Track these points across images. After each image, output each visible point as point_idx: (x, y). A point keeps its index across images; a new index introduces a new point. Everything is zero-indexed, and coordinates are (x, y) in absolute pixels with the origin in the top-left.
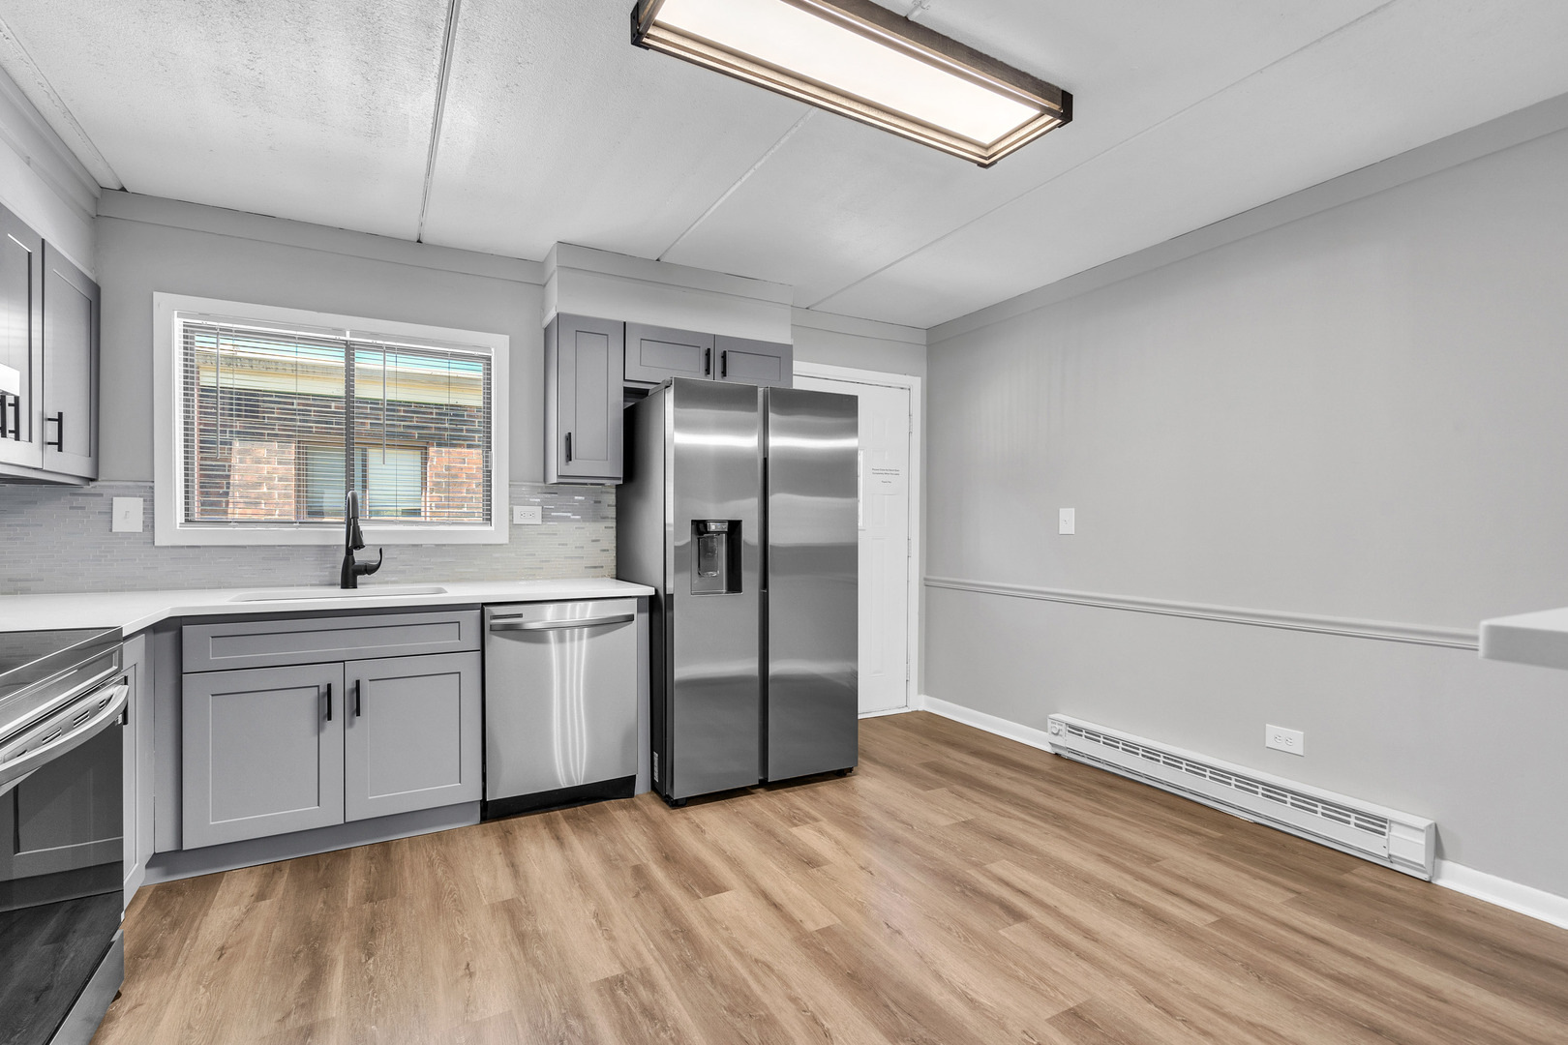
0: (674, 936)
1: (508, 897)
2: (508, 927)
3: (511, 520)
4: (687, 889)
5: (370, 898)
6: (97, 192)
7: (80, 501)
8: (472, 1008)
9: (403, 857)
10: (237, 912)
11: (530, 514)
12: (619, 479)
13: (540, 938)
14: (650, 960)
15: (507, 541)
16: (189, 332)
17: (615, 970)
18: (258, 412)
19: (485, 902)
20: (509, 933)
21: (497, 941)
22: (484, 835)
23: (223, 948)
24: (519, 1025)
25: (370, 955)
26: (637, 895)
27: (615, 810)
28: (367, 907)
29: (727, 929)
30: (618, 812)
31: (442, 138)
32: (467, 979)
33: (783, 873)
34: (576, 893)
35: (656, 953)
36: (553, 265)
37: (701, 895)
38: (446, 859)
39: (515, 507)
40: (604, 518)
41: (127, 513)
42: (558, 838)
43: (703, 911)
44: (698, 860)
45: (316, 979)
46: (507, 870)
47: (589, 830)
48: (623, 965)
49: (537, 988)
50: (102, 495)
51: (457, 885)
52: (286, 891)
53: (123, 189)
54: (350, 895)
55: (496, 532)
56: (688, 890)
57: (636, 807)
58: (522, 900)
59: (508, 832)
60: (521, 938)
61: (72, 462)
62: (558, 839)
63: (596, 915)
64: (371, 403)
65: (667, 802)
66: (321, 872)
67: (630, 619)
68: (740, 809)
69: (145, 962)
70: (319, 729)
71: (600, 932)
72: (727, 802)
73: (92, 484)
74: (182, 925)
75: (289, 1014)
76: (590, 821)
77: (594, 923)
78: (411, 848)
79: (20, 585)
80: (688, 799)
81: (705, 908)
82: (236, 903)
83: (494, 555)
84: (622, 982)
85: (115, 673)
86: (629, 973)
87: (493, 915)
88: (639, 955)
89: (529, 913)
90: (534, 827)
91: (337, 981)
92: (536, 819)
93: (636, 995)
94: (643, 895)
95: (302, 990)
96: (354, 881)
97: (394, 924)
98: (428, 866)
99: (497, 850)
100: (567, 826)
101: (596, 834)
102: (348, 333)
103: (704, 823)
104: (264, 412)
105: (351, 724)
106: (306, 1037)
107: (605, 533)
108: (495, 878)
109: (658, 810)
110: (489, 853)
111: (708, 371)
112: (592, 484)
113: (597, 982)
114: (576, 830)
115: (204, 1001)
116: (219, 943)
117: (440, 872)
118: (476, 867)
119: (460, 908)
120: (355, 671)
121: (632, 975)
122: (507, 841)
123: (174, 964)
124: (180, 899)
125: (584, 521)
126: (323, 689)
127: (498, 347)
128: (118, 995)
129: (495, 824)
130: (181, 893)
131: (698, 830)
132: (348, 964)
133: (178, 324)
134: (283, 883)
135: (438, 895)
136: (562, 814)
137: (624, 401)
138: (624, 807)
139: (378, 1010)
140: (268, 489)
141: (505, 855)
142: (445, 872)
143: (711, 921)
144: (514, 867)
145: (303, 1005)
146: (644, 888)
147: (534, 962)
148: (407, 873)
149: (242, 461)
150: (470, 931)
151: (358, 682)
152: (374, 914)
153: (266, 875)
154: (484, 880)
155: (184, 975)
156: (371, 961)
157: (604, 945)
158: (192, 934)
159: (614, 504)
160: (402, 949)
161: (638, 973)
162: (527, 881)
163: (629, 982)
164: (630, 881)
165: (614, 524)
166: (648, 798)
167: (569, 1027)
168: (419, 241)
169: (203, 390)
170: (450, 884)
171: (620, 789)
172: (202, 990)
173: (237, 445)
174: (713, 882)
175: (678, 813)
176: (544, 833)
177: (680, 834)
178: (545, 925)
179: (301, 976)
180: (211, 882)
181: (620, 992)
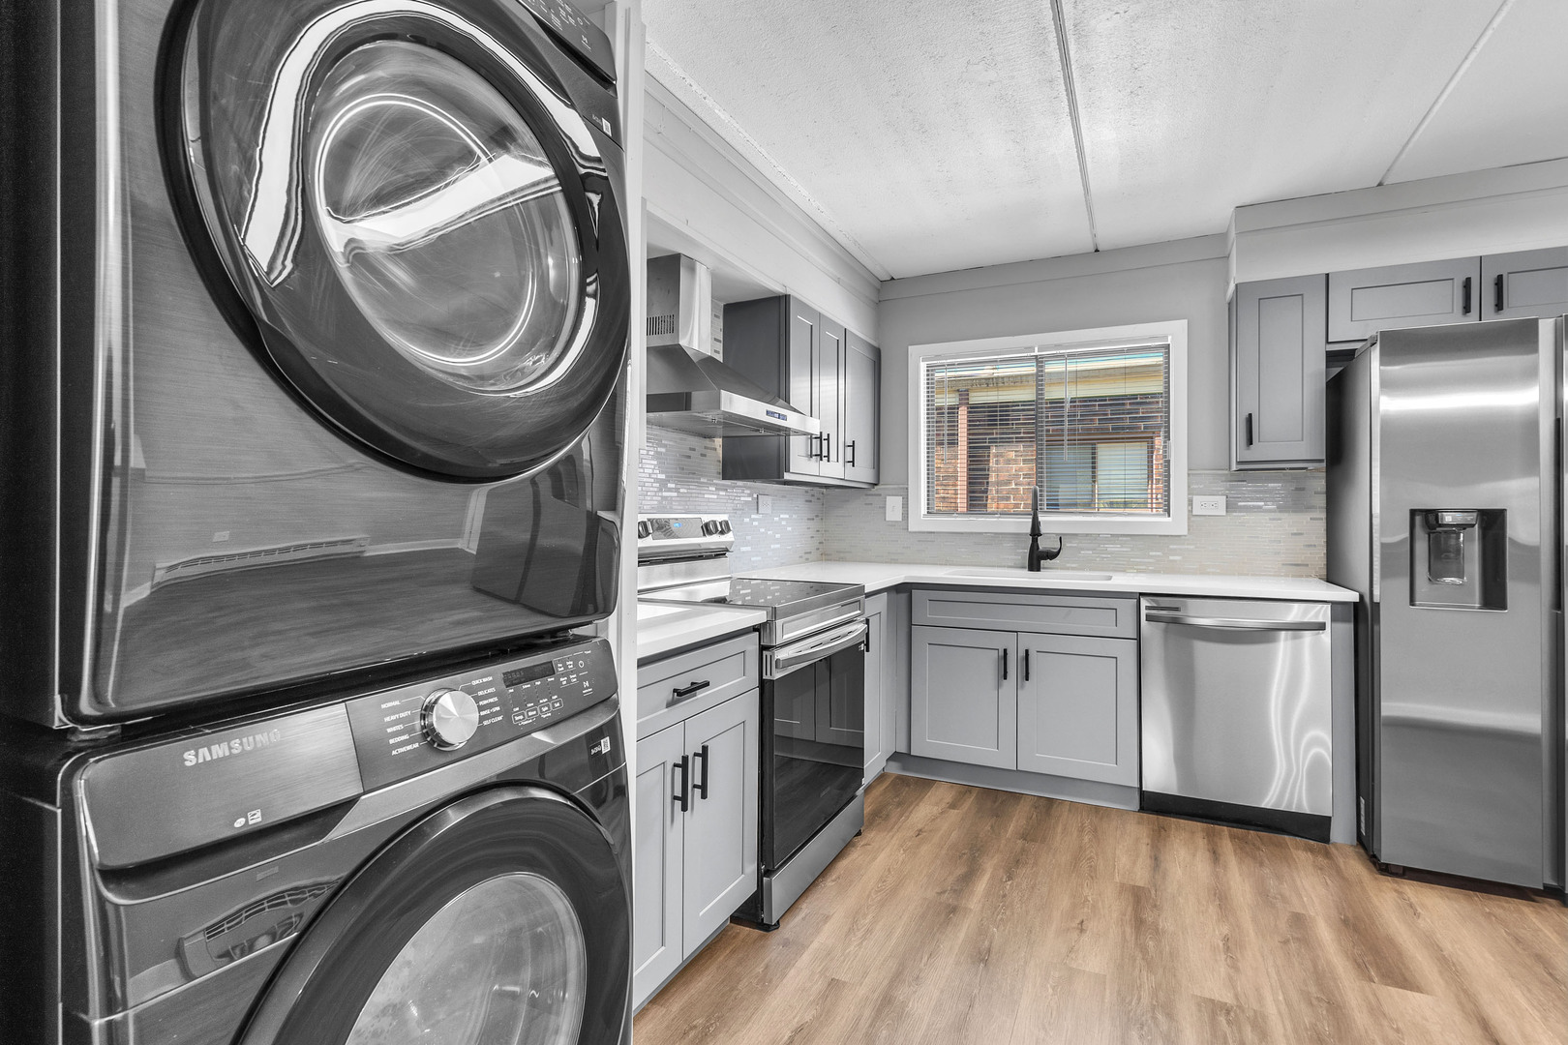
0: (1315, 1002)
1: (1141, 884)
2: (1130, 909)
3: (1190, 511)
4: (1359, 966)
5: (1024, 837)
6: (878, 285)
7: (870, 499)
8: (1073, 955)
9: (1060, 816)
10: (936, 810)
11: (1212, 505)
12: (1321, 461)
13: (1157, 932)
14: (1271, 1009)
15: (1186, 533)
16: (930, 369)
17: (1227, 998)
18: (1008, 420)
19: (1117, 879)
20: (1128, 913)
21: (1115, 915)
22: (1139, 823)
23: (921, 830)
24: (1108, 991)
25: (1010, 878)
26: (1286, 942)
27: (1297, 848)
28: (1020, 842)
29: (1398, 1030)
30: (1300, 852)
31: (1088, 160)
32: (1078, 931)
33: (1536, 1015)
34: (1212, 909)
35: (1283, 1007)
36: (1233, 235)
37: (1376, 979)
38: (1095, 831)
39: (1195, 498)
40: (1309, 508)
41: (893, 507)
42: (1214, 852)
43: (1371, 997)
44: (1391, 941)
45: (968, 878)
46: (1148, 861)
47: (1254, 858)
48: (1236, 996)
49: (1137, 971)
50: (880, 495)
51: (1097, 855)
52: (969, 808)
53: (893, 279)
54: (1011, 828)
55: (1175, 523)
56: (1361, 967)
57: (1327, 855)
58: (1153, 892)
59: (1163, 828)
60: (1139, 923)
61: (862, 473)
62: (1215, 855)
63: (1226, 939)
64: (1100, 401)
65: (1374, 864)
66: (997, 804)
67: (1321, 627)
68: (1498, 911)
69: (879, 821)
70: (999, 686)
71: (1223, 957)
72: (1477, 897)
73: (876, 487)
74: (905, 805)
75: (944, 892)
76: (1259, 849)
77: (1221, 945)
78: (1070, 810)
79: (842, 555)
80: (1405, 869)
81: (1375, 995)
82: (937, 804)
83: (1171, 547)
84: (1228, 1012)
85: (859, 615)
86: (1240, 1007)
87: (1120, 893)
88: (1260, 999)
89: (1155, 906)
90: (1193, 833)
91: (981, 885)
92: (1198, 826)
93: (1240, 1031)
94: (1293, 946)
95: (958, 880)
96: (1018, 819)
97: (1035, 864)
98: (1078, 830)
99: (1146, 840)
100: (1230, 844)
101: (1261, 864)
102: (1036, 349)
103: (1423, 906)
104: (1013, 420)
105: (1023, 687)
106: (950, 913)
107: (1312, 525)
108: (1134, 863)
109: (1356, 867)
110: (1137, 840)
111: (1467, 309)
112: (1291, 469)
113: (1201, 997)
114: (1238, 851)
115: (901, 859)
116: (920, 826)
117: (1086, 839)
118: (1121, 847)
119: (1093, 874)
120: (1026, 642)
121: (1243, 1011)
122: (1158, 838)
123: (892, 828)
124: (907, 789)
125: (1280, 512)
126: (1002, 653)
127: (1175, 332)
128: (859, 834)
129: (1154, 817)
130: (908, 785)
131: (1411, 910)
132: (992, 877)
133: (923, 366)
134: (970, 801)
135: (1076, 859)
136: (1230, 831)
137: (1327, 367)
138: (1311, 850)
139: (1002, 919)
140: (1016, 485)
141: (1153, 847)
142: (1090, 840)
143: (1376, 1011)
144: (1156, 861)
145: (955, 891)
146: (1298, 939)
147: (1144, 950)
148: (1059, 829)
149: (997, 462)
150: (1094, 896)
151: (1027, 651)
152: (1023, 850)
153: (960, 792)
154: (1123, 860)
155: (895, 838)
156: (1009, 883)
157: (1223, 969)
158: (906, 814)
159: (1325, 490)
160: (1035, 885)
161: (1252, 1014)
162: (1164, 878)
163: (1236, 1015)
164: (1283, 925)
165: (1323, 515)
166: (1350, 851)
167: (1154, 1018)
168: (1097, 251)
169: (971, 408)
170: (1091, 852)
171: (1312, 828)
172: (902, 852)
173: (993, 450)
174: (1403, 975)
175: (1388, 884)
176: (1201, 842)
177: (1378, 904)
178: (1167, 923)
179: (961, 870)
180: (927, 784)
181: (1222, 1019)
